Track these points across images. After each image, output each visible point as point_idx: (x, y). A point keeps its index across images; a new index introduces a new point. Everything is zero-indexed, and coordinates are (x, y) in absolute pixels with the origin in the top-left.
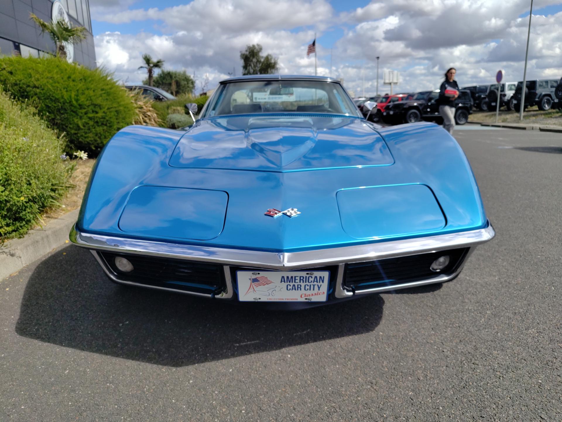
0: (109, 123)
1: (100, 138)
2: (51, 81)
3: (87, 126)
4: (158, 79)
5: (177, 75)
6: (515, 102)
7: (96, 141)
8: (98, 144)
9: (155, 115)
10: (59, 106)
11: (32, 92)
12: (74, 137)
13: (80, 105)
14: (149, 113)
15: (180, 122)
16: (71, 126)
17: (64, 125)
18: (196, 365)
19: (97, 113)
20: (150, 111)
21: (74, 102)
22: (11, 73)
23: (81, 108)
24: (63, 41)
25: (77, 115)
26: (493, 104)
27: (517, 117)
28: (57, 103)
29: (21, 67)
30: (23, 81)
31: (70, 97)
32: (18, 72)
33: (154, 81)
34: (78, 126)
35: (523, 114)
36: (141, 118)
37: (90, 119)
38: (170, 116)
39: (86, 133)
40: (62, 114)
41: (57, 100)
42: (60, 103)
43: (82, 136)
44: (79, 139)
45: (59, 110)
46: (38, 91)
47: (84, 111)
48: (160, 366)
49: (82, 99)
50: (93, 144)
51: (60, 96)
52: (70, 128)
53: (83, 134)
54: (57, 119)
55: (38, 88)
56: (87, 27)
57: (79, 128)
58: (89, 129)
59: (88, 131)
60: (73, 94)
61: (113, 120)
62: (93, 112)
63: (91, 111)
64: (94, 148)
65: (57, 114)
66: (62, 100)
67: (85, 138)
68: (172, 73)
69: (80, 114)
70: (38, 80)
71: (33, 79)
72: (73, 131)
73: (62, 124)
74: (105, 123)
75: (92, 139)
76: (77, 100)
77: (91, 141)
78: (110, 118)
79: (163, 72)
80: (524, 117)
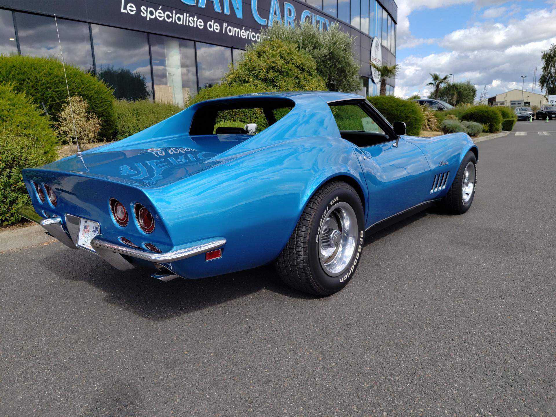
2: (390, 107)
4: (444, 90)
5: (461, 86)
9: (435, 120)
13: (401, 117)
14: (431, 120)
15: (449, 125)
20: (432, 118)
21: (399, 116)
24: (385, 77)
29: (379, 101)
32: (378, 104)
33: (440, 93)
36: (426, 122)
38: (444, 121)
46: (385, 111)
49: (402, 114)
56: (392, 51)
60: (399, 112)
68: (457, 85)
70: (385, 107)
71: (384, 106)
76: (400, 115)
79: (449, 85)
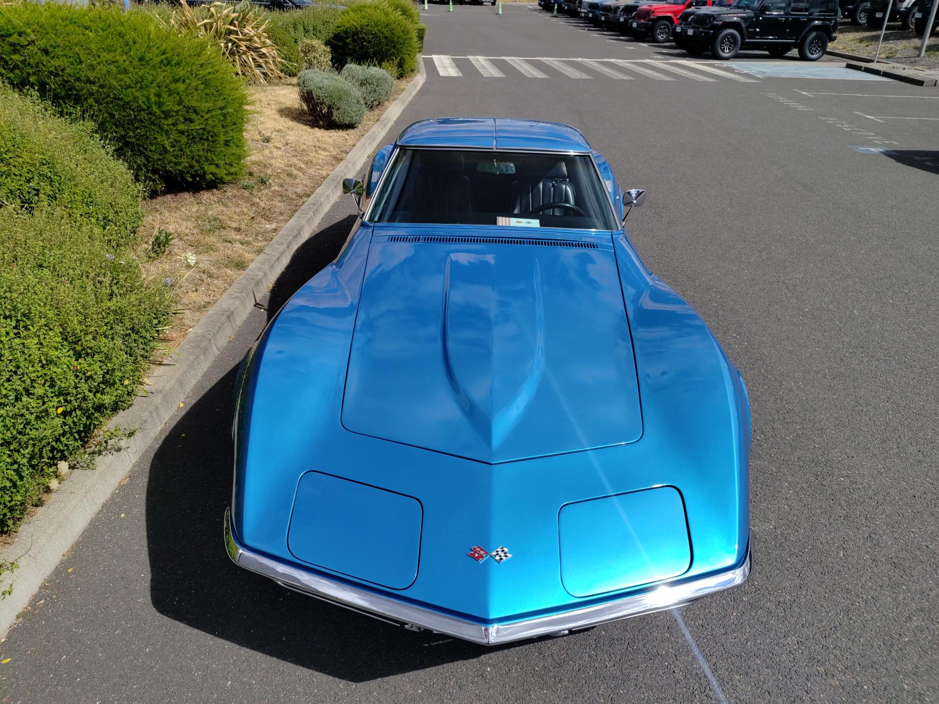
0: (212, 136)
1: (198, 161)
2: (113, 69)
3: (178, 145)
6: (918, 15)
7: (192, 167)
8: (196, 171)
10: (130, 115)
11: (85, 91)
12: (158, 164)
13: (164, 112)
16: (153, 148)
17: (142, 146)
18: (379, 679)
19: (192, 121)
21: (155, 109)
22: (46, 52)
23: (166, 118)
25: (161, 129)
26: (879, 15)
27: (916, 48)
28: (127, 110)
30: (68, 70)
31: (148, 98)
34: (164, 148)
35: (928, 41)
37: (182, 132)
39: (176, 157)
40: (137, 128)
41: (126, 105)
42: (133, 110)
43: (171, 161)
44: (166, 167)
45: (131, 122)
46: (95, 88)
47: (170, 121)
48: (337, 680)
50: (188, 172)
51: (131, 98)
52: (151, 151)
53: (173, 159)
54: (130, 137)
55: (93, 83)
57: (165, 150)
58: (181, 150)
59: (179, 153)
60: (152, 94)
61: (219, 129)
62: (186, 119)
63: (182, 119)
64: (190, 179)
65: (129, 128)
66: (135, 105)
67: (176, 164)
69: (166, 127)
70: (92, 68)
72: (156, 157)
73: (138, 145)
74: (205, 137)
75: (187, 165)
76: (160, 105)
77: (185, 167)
78: (213, 127)
80: (930, 48)
